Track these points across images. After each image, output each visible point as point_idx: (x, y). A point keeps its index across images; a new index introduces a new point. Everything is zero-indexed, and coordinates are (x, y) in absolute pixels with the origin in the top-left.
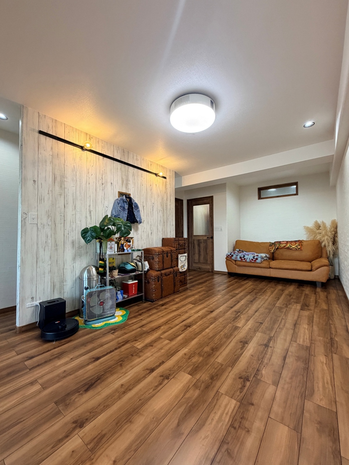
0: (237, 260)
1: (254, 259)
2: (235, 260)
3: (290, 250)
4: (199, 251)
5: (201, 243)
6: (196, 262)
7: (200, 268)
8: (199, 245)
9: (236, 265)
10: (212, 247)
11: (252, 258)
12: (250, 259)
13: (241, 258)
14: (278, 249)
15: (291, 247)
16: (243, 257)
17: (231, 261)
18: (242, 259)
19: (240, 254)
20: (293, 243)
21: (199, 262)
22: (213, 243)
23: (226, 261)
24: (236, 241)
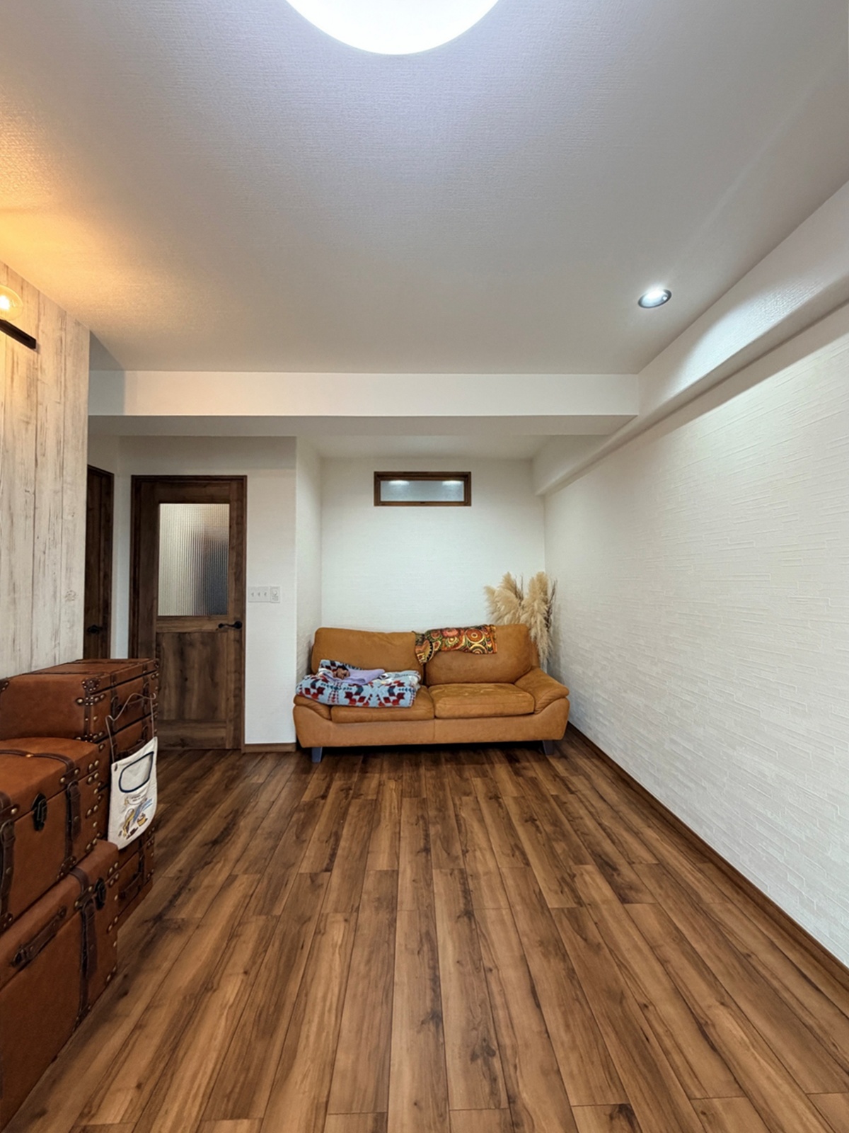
0: (336, 703)
1: (392, 698)
2: (330, 703)
3: (470, 655)
4: (183, 679)
5: (192, 644)
6: (165, 718)
7: (183, 742)
8: (182, 654)
9: (331, 720)
10: (236, 660)
11: (387, 695)
12: (379, 699)
13: (349, 695)
14: (440, 653)
15: (471, 645)
16: (357, 693)
17: (315, 710)
18: (355, 700)
19: (345, 684)
20: (475, 635)
21: (181, 718)
22: (240, 642)
23: (295, 709)
24: (317, 633)
